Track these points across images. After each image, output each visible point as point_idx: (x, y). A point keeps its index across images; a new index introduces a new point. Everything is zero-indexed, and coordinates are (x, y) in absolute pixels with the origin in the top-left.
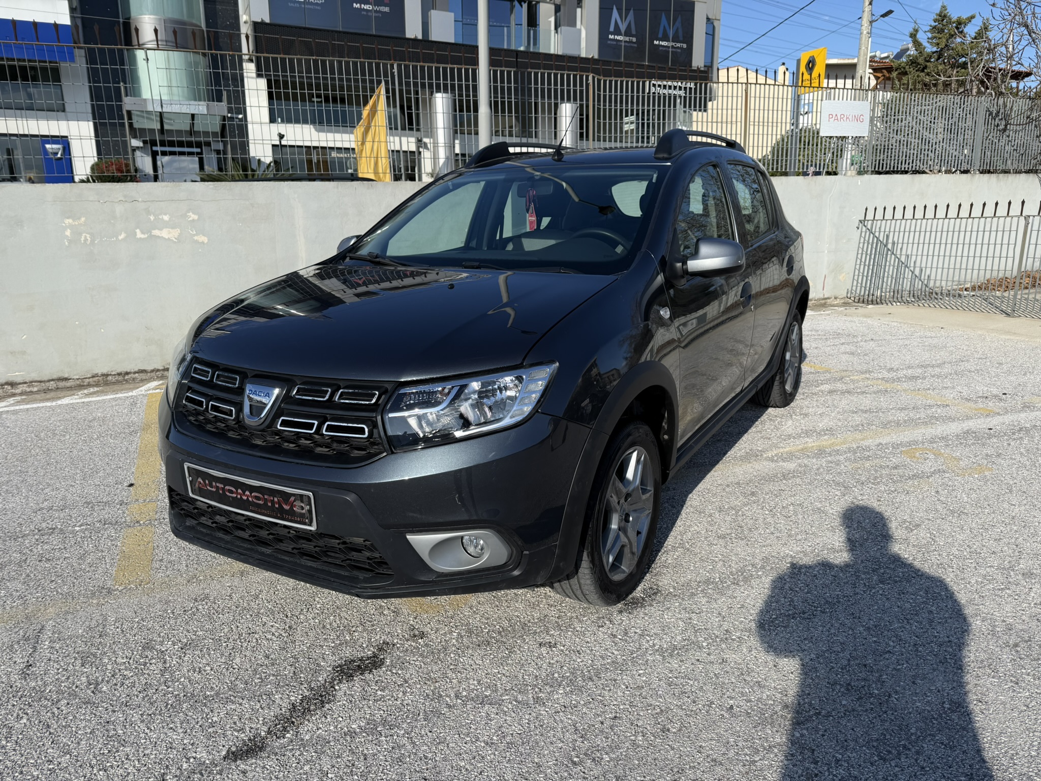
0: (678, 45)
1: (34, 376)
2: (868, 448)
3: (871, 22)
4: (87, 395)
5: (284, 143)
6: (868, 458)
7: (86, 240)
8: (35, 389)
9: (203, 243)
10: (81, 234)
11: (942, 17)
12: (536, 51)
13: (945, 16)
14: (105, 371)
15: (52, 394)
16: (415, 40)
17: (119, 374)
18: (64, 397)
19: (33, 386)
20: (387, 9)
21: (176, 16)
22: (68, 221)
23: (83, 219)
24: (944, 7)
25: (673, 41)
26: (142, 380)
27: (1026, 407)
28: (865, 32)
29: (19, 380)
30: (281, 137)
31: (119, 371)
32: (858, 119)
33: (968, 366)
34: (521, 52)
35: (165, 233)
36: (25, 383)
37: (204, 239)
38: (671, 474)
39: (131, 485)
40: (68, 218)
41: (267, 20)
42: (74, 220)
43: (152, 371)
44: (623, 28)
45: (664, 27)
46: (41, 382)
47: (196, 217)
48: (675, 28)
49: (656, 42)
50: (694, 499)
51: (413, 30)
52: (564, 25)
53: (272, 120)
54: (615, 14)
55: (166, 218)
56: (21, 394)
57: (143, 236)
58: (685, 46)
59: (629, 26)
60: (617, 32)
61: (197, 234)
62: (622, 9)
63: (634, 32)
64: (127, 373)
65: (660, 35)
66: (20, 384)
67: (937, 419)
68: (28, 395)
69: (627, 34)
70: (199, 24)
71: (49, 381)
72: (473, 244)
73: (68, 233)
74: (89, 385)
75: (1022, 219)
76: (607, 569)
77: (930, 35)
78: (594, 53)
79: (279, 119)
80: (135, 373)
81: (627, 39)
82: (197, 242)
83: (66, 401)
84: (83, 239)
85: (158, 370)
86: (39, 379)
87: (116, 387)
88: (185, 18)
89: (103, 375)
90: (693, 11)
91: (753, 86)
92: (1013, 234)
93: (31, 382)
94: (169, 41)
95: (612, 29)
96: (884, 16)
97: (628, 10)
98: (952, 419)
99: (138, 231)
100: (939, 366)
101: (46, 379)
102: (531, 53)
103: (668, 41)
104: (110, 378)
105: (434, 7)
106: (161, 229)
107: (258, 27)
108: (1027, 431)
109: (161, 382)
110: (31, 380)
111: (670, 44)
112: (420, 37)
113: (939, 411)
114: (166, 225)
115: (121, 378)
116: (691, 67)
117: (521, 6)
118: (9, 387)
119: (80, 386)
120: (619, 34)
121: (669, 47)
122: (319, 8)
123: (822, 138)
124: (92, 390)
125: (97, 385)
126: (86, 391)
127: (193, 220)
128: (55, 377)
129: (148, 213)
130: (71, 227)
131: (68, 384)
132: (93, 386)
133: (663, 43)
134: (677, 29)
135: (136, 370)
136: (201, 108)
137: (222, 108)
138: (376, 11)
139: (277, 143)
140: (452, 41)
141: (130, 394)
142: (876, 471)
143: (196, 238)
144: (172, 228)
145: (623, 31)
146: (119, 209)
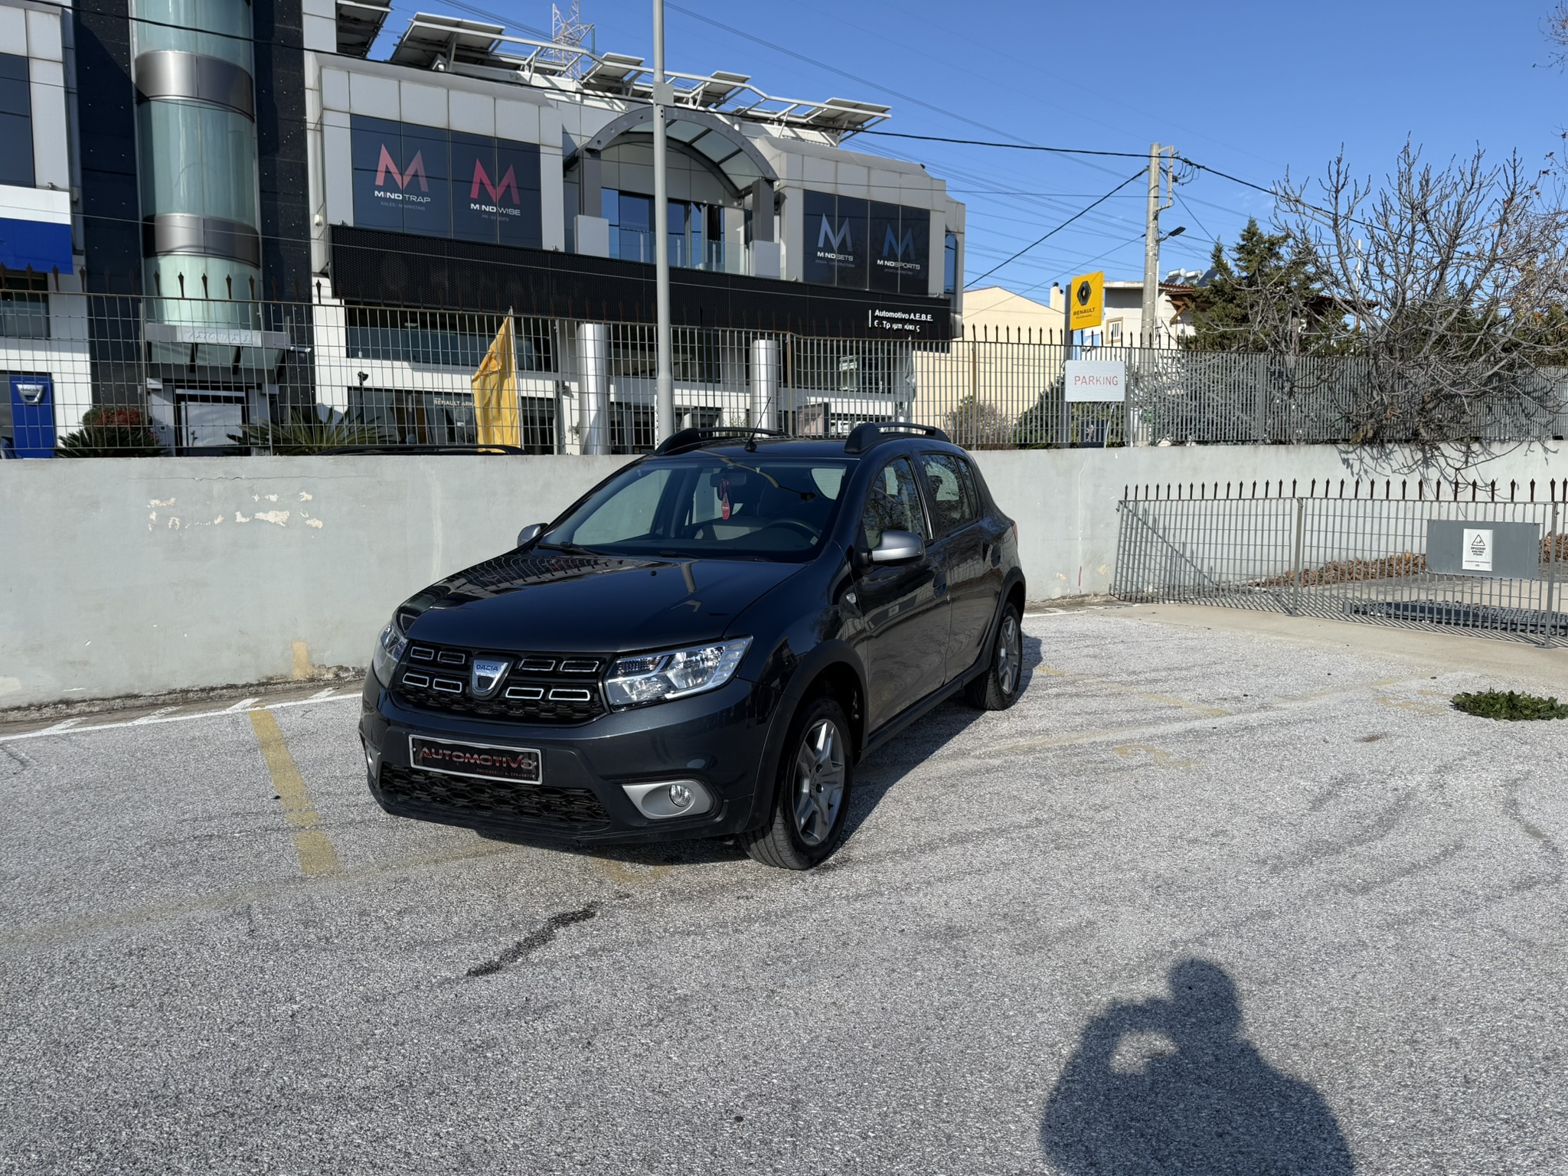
0: (909, 266)
1: (96, 692)
2: (1081, 746)
3: (1158, 241)
4: (167, 715)
5: (367, 384)
6: (1076, 755)
7: (174, 524)
8: (97, 709)
9: (317, 528)
10: (169, 518)
11: (1251, 233)
12: (721, 271)
13: (1254, 234)
14: (185, 686)
15: (119, 715)
16: (555, 253)
17: (202, 690)
18: (139, 717)
19: (94, 705)
20: (516, 212)
21: (221, 215)
22: (154, 502)
23: (173, 500)
24: (1252, 223)
25: (902, 261)
26: (231, 698)
27: (1263, 707)
28: (1151, 254)
29: (76, 697)
30: (363, 377)
31: (202, 686)
32: (1111, 381)
33: (1219, 668)
34: (699, 271)
35: (271, 517)
36: (84, 701)
37: (318, 524)
38: (864, 755)
39: (277, 798)
40: (155, 498)
41: (350, 223)
42: (162, 501)
43: (244, 686)
44: (835, 243)
45: (891, 243)
46: (104, 700)
47: (310, 497)
48: (905, 242)
49: (880, 262)
50: (894, 791)
51: (552, 239)
52: (758, 239)
53: (351, 353)
54: (825, 225)
55: (274, 498)
56: (79, 715)
57: (244, 520)
58: (918, 267)
59: (843, 242)
60: (828, 248)
61: (310, 518)
62: (834, 216)
63: (850, 249)
64: (213, 689)
65: (885, 252)
66: (78, 702)
67: (1163, 719)
68: (89, 716)
69: (842, 249)
70: (251, 225)
71: (114, 698)
72: (660, 531)
73: (153, 516)
74: (164, 704)
75: (1295, 501)
76: (799, 830)
77: (1237, 256)
78: (798, 276)
79: (360, 354)
80: (222, 688)
81: (841, 257)
82: (310, 526)
83: (143, 721)
84: (170, 524)
85: (251, 685)
86: (102, 696)
87: (200, 706)
88: (233, 218)
89: (182, 691)
90: (928, 220)
91: (982, 345)
92: (1287, 518)
93: (92, 700)
94: (209, 248)
95: (821, 244)
96: (1173, 234)
97: (842, 217)
98: (1178, 719)
99: (238, 514)
100: (1188, 669)
101: (110, 695)
102: (714, 273)
103: (896, 260)
104: (191, 695)
105: (582, 212)
106: (266, 512)
107: (337, 233)
108: (1253, 728)
109: (257, 699)
110: (92, 697)
111: (899, 264)
112: (562, 249)
113: (1169, 712)
114: (274, 507)
115: (204, 695)
116: (927, 294)
117: (700, 210)
118: (64, 707)
119: (153, 704)
120: (831, 251)
121: (896, 268)
122: (423, 209)
123: (1068, 403)
124: (170, 709)
125: (174, 703)
126: (162, 711)
127: (307, 501)
128: (122, 693)
129: (252, 492)
130: (157, 508)
131: (138, 702)
132: (169, 705)
133: (889, 263)
134: (907, 246)
135: (224, 684)
136: (252, 338)
137: (283, 340)
138: (502, 215)
139: (357, 384)
140: (606, 255)
141: (223, 712)
142: (1082, 765)
143: (308, 522)
144: (280, 510)
145: (835, 247)
146: (217, 488)
